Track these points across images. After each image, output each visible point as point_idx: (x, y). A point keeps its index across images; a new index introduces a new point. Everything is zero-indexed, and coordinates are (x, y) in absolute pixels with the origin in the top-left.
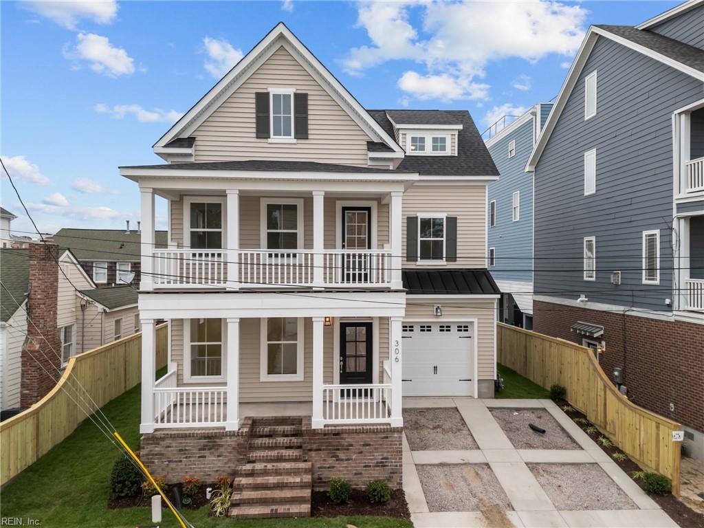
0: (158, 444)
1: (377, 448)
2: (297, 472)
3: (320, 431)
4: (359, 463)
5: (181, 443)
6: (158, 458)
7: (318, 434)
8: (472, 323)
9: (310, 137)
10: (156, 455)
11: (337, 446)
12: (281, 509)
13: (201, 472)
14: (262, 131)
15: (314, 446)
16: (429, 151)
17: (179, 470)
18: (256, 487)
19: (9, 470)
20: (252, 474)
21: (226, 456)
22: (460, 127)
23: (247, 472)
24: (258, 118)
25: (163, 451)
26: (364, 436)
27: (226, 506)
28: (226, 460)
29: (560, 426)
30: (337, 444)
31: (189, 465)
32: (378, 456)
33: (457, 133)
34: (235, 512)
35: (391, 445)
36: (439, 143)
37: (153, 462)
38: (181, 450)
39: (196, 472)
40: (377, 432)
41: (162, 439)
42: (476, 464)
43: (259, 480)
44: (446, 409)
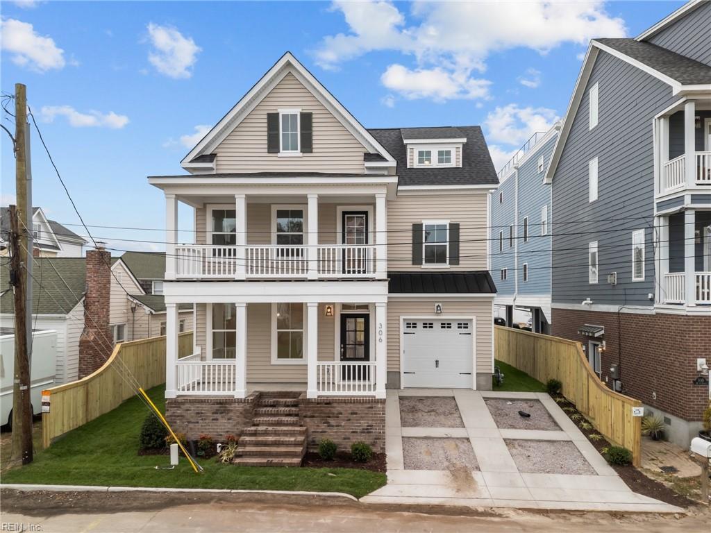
0: (180, 407)
1: (364, 417)
2: (292, 434)
3: (313, 401)
4: (348, 429)
5: (198, 407)
6: (179, 420)
7: (312, 402)
8: (471, 320)
9: (314, 150)
10: (178, 416)
11: (328, 413)
12: (275, 460)
13: (214, 432)
14: (273, 147)
15: (309, 414)
16: (434, 163)
17: (197, 430)
18: (257, 444)
19: (63, 425)
20: (255, 434)
21: (234, 420)
22: (465, 140)
23: (250, 432)
24: (269, 136)
25: (184, 413)
26: (352, 405)
27: (231, 456)
28: (235, 423)
29: (549, 414)
30: (327, 412)
31: (205, 426)
32: (364, 424)
33: (461, 146)
34: (237, 461)
35: (375, 414)
36: (445, 156)
37: (175, 423)
38: (198, 413)
39: (210, 432)
40: (363, 402)
41: (183, 403)
42: (458, 438)
43: (260, 439)
44: (444, 397)
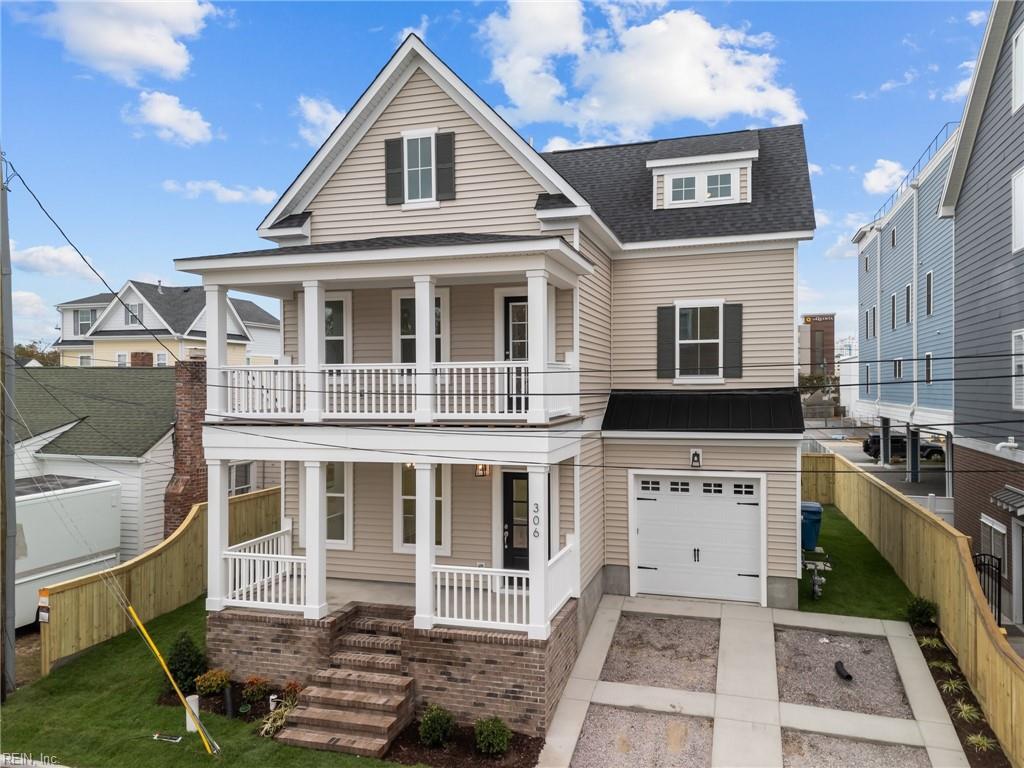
0: (226, 627)
1: (508, 670)
2: (385, 689)
3: (424, 634)
4: (482, 689)
5: (252, 629)
6: (227, 647)
7: (423, 636)
8: (758, 480)
9: (458, 196)
10: (223, 641)
11: (448, 658)
12: (344, 740)
13: (275, 671)
14: (394, 195)
15: (417, 655)
16: (702, 198)
17: (249, 665)
18: (326, 703)
20: (328, 683)
21: (304, 654)
22: (755, 154)
23: (322, 680)
24: (388, 176)
25: (232, 637)
26: (487, 647)
27: (279, 723)
28: (304, 659)
30: (447, 654)
31: (262, 660)
32: (508, 682)
33: (749, 165)
34: (287, 734)
35: (527, 666)
36: (720, 184)
37: (220, 651)
38: (251, 639)
39: (268, 670)
40: (506, 644)
41: (230, 620)
42: (692, 717)
43: (334, 694)
44: (702, 620)
